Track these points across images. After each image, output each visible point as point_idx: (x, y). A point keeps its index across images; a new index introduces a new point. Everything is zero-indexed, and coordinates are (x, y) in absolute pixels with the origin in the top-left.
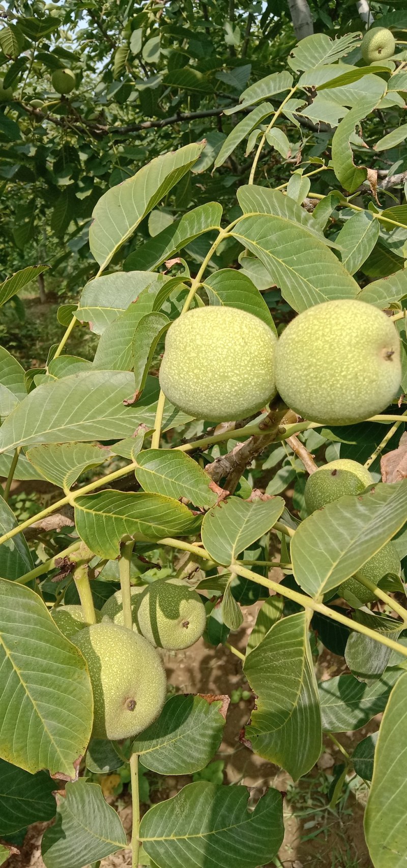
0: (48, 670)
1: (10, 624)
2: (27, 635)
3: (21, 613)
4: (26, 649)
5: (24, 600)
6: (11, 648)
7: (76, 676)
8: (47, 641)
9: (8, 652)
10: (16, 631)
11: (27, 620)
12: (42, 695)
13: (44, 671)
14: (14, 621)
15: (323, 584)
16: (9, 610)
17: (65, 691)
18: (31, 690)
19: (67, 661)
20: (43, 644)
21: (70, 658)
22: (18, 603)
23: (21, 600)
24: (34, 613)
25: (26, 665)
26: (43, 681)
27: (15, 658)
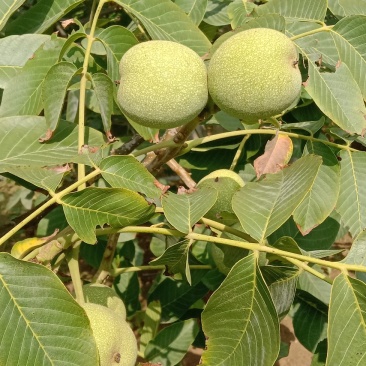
0: (60, 333)
1: (28, 299)
2: (42, 306)
3: (36, 288)
4: (42, 318)
5: (40, 277)
6: (30, 319)
7: (82, 334)
8: (59, 309)
9: (28, 322)
10: (33, 304)
11: (42, 294)
12: (57, 354)
13: (58, 334)
14: (30, 296)
15: (264, 232)
16: (26, 288)
17: (75, 348)
18: (48, 350)
19: (75, 323)
20: (55, 312)
21: (78, 320)
22: (33, 280)
23: (36, 277)
24: (48, 286)
25: (42, 332)
26: (56, 343)
27: (33, 326)
